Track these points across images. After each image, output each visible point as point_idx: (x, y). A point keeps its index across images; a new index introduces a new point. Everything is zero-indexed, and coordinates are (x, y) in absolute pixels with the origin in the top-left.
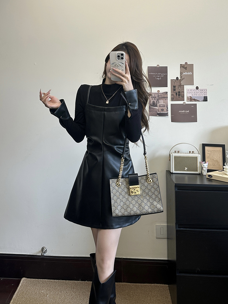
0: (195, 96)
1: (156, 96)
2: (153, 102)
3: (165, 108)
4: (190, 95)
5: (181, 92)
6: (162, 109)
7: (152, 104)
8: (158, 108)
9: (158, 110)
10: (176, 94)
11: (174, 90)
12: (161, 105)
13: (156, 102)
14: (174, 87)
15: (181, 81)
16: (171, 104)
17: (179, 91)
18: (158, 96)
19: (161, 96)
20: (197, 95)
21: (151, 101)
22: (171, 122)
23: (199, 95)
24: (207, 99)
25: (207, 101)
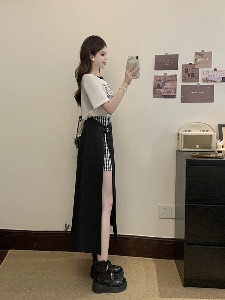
0: (212, 77)
1: (163, 78)
2: (157, 85)
3: (172, 91)
4: (205, 76)
6: (168, 91)
7: (157, 87)
9: (164, 92)
10: (189, 75)
12: (167, 88)
13: (161, 85)
15: (196, 65)
16: (181, 86)
17: (192, 72)
18: (165, 79)
19: (168, 79)
20: (215, 76)
21: (155, 84)
22: (181, 102)
23: (217, 76)
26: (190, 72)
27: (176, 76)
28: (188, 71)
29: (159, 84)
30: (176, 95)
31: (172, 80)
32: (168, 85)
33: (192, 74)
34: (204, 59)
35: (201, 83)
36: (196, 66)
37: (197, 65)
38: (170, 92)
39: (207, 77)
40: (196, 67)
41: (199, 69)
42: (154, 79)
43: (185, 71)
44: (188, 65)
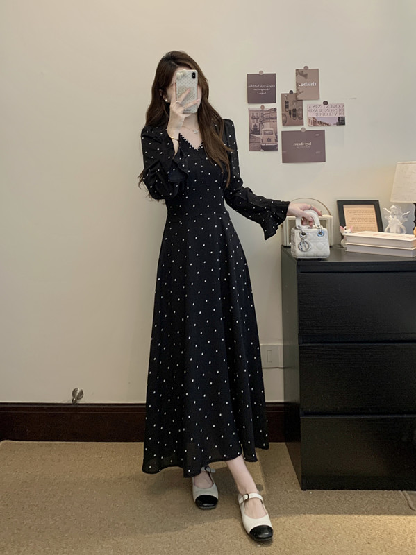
0: (322, 116)
1: (259, 115)
2: (254, 126)
3: (272, 137)
4: (312, 115)
5: (297, 109)
6: (268, 138)
7: (253, 130)
8: (263, 137)
9: (262, 140)
10: (290, 114)
11: (287, 107)
12: (267, 132)
13: (258, 126)
14: (287, 102)
15: (298, 94)
16: (282, 132)
17: (294, 108)
18: (262, 115)
19: (265, 115)
20: (326, 114)
21: (251, 124)
22: (283, 163)
23: (329, 115)
24: (344, 121)
25: (344, 124)
26: (291, 108)
27: (275, 109)
28: (289, 105)
29: (256, 124)
30: (277, 146)
31: (272, 118)
32: (267, 126)
33: (294, 110)
34: (309, 83)
35: (307, 127)
36: (299, 97)
38: (271, 139)
39: (315, 116)
40: (299, 99)
41: (304, 102)
42: (249, 116)
44: (288, 94)
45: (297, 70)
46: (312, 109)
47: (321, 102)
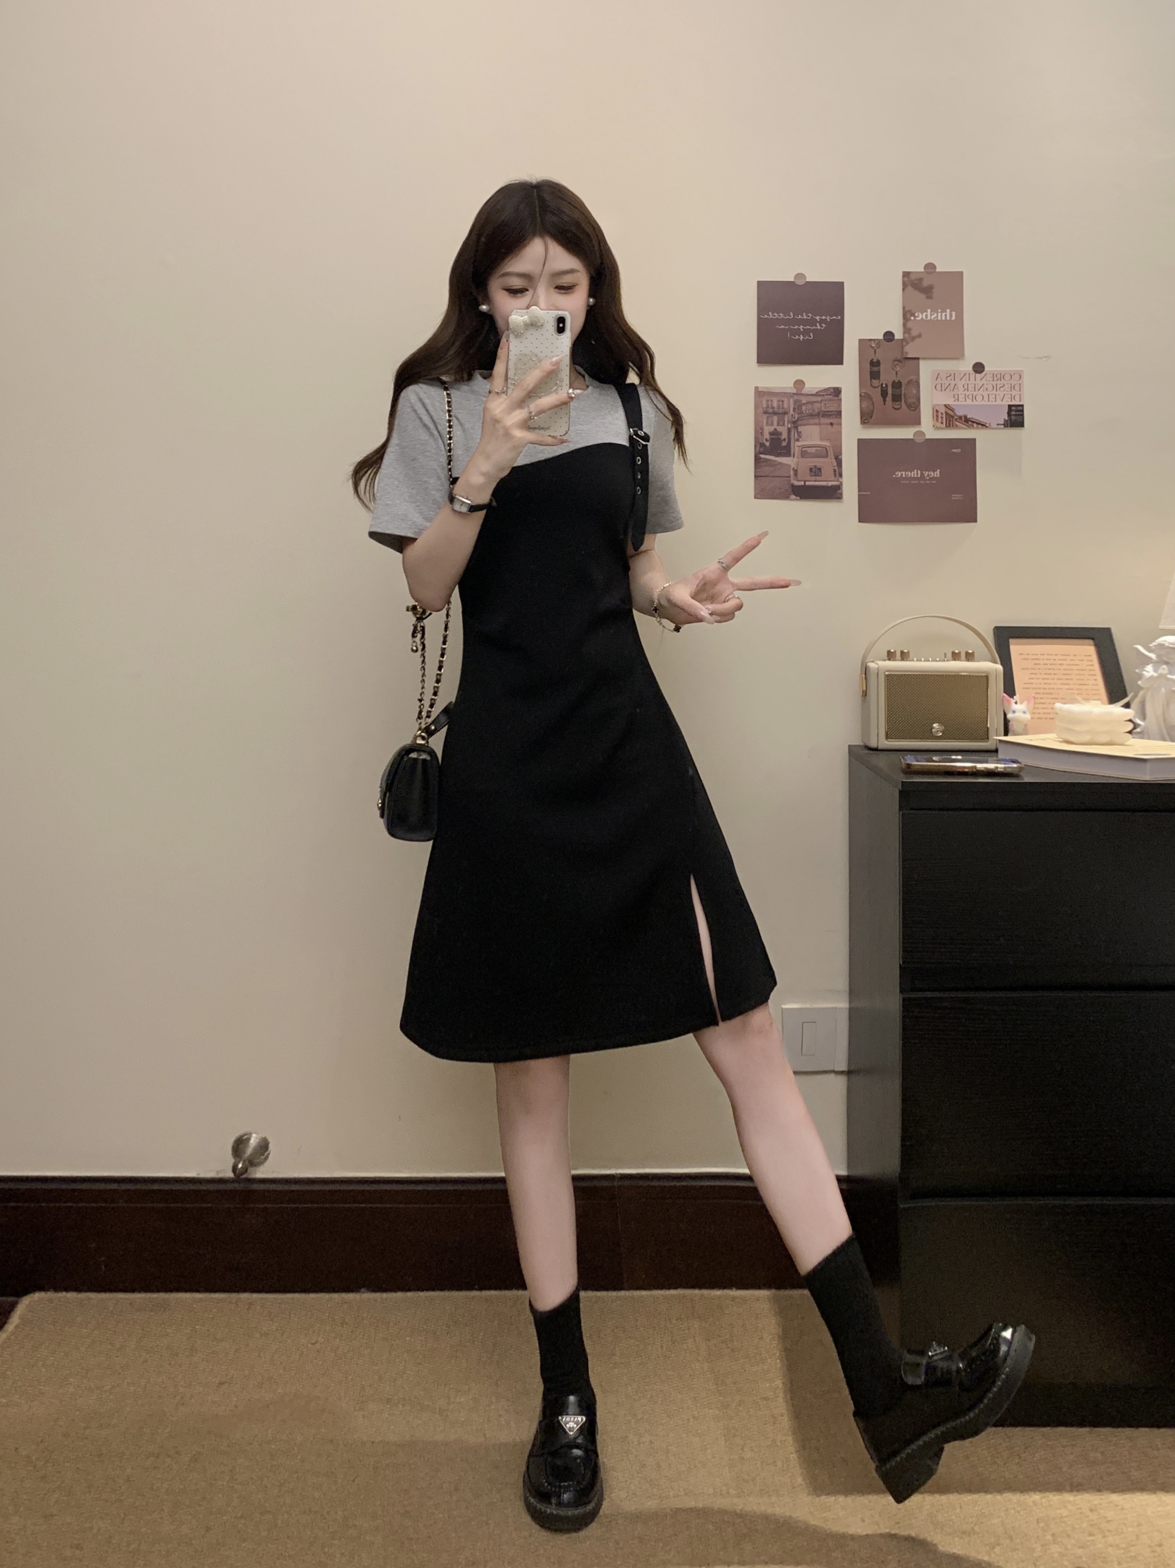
0: (969, 402)
1: (789, 404)
2: (771, 434)
3: (827, 464)
4: (944, 399)
5: (904, 382)
6: (812, 465)
7: (767, 444)
8: (798, 464)
9: (796, 471)
10: (884, 394)
11: (875, 375)
12: (809, 450)
13: (784, 435)
14: (876, 363)
15: (907, 343)
16: (859, 440)
17: (895, 379)
18: (798, 406)
19: (810, 406)
20: (979, 398)
21: (762, 429)
22: (859, 522)
23: (986, 398)
24: (1023, 415)
25: (1023, 426)
26: (887, 378)
27: (838, 392)
28: (879, 372)
29: (780, 429)
30: (839, 487)
31: (826, 414)
32: (812, 435)
33: (897, 385)
34: (937, 313)
35: (929, 428)
36: (911, 351)
37: (911, 344)
38: (820, 469)
39: (950, 402)
40: (909, 357)
41: (922, 363)
42: (756, 407)
43: (871, 373)
44: (879, 340)
45: (906, 275)
46: (942, 383)
47: (967, 366)
